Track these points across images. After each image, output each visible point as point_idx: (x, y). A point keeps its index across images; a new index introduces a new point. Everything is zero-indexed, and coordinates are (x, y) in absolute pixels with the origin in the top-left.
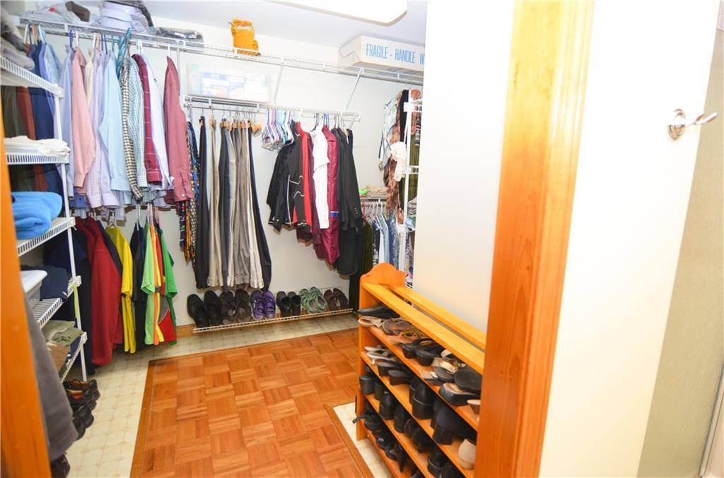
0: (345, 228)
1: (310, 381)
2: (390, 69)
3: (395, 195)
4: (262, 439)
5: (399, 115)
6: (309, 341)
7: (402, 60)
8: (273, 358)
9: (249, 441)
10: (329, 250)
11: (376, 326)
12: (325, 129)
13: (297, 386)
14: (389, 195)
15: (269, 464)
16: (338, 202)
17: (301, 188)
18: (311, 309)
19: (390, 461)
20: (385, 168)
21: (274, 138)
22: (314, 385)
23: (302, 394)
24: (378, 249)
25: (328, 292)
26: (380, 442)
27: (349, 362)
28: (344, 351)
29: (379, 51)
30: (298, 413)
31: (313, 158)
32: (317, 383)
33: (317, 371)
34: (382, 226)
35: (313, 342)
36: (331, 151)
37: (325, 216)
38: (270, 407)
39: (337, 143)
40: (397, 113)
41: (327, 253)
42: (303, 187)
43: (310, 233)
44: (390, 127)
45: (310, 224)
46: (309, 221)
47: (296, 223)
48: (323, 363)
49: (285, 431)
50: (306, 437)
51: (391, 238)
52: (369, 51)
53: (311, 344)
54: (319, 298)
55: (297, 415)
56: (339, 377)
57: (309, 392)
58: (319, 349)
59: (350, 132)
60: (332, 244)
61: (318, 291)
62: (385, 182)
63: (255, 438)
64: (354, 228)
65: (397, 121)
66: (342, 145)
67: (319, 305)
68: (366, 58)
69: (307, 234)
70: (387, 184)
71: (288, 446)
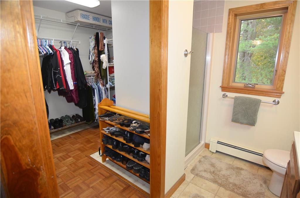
0: (80, 89)
1: (76, 150)
2: (91, 24)
3: (98, 74)
4: (65, 172)
5: (96, 42)
6: (70, 137)
7: (96, 21)
8: (55, 146)
9: (59, 175)
10: (75, 98)
11: (106, 120)
12: (65, 48)
13: (71, 153)
14: (96, 74)
15: (71, 179)
16: (76, 78)
17: (59, 73)
18: (68, 124)
19: (118, 163)
20: (92, 63)
21: (43, 52)
22: (79, 151)
23: (75, 155)
24: (94, 96)
25: (73, 116)
26: (113, 158)
27: (90, 140)
28: (87, 137)
29: (86, 17)
30: (76, 161)
31: (63, 60)
32: (79, 149)
33: (78, 146)
34: (95, 86)
35: (71, 137)
36: (70, 58)
37: (72, 84)
38: (63, 162)
39: (73, 54)
40: (95, 41)
41: (74, 99)
42: (60, 73)
43: (66, 92)
44: (93, 47)
45: (66, 88)
46: (65, 87)
47: (59, 88)
48: (79, 143)
49: (73, 167)
50: (83, 167)
51: (99, 90)
52: (82, 17)
53: (71, 138)
54: (71, 119)
55: (76, 162)
56: (88, 146)
57: (77, 153)
58: (75, 138)
59: (77, 49)
60: (76, 95)
61: (69, 117)
62: (93, 69)
63: (61, 173)
64: (84, 88)
65: (95, 45)
66: (75, 55)
67: (71, 122)
68: (80, 19)
69: (64, 92)
70: (94, 70)
71: (76, 171)
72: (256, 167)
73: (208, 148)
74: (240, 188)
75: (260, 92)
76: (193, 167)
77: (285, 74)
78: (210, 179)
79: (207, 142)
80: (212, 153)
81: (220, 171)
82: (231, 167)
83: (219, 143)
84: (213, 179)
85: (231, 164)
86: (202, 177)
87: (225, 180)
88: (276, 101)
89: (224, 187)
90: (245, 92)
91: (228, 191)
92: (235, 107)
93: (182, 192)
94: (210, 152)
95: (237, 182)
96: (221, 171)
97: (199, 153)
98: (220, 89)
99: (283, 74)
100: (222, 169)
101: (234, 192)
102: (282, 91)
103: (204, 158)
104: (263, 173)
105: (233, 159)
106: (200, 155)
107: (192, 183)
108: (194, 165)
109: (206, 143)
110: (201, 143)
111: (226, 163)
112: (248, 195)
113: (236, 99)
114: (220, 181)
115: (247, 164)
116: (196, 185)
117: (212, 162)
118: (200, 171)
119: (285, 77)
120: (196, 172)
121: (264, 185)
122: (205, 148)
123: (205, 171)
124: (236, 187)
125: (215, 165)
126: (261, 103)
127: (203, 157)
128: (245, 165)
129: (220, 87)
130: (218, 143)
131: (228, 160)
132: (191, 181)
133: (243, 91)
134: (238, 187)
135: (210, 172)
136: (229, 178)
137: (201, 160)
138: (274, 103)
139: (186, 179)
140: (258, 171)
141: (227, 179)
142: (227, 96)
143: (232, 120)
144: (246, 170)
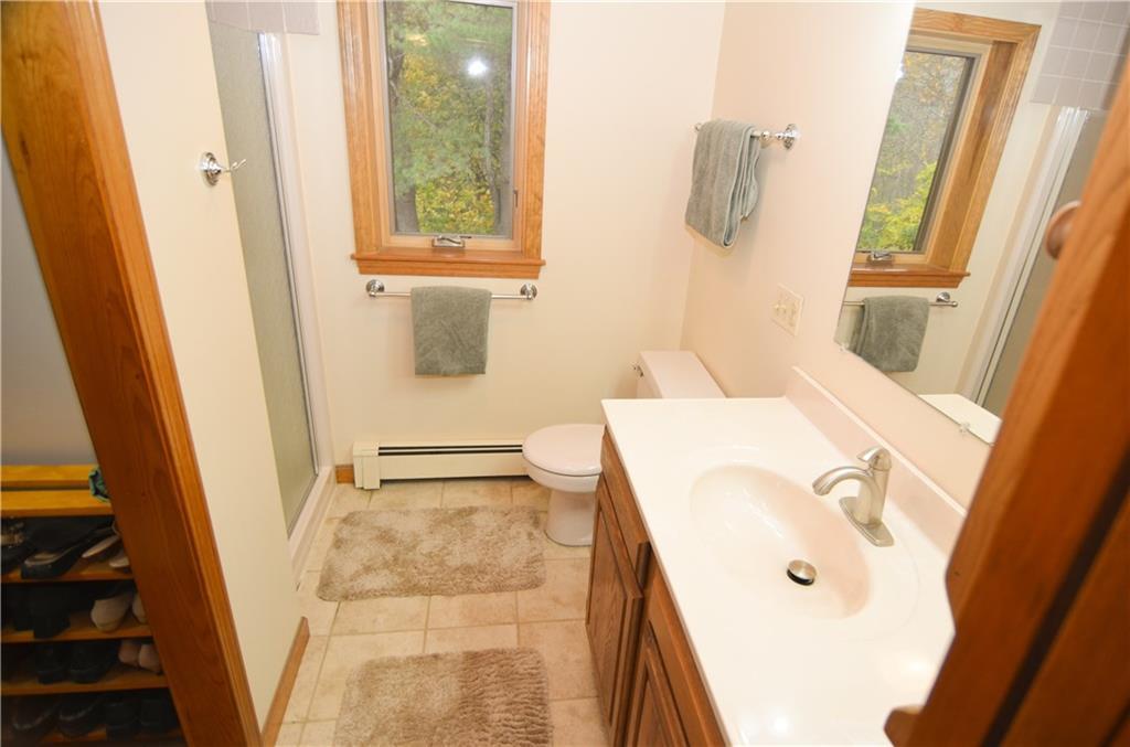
72: (504, 486)
73: (348, 482)
74: (482, 572)
75: (482, 267)
76: (322, 578)
77: (541, 207)
78: (393, 590)
79: (341, 461)
80: (369, 493)
81: (414, 547)
82: (442, 519)
83: (385, 452)
84: (402, 583)
85: (438, 507)
86: (363, 595)
87: (436, 568)
88: (529, 289)
89: (442, 593)
90: (440, 269)
91: (454, 598)
92: (417, 328)
93: (315, 687)
94: (359, 492)
95: (472, 559)
96: (417, 544)
97: (324, 511)
98: (353, 268)
99: (537, 207)
100: (418, 536)
101: (473, 591)
102: (540, 258)
103: (346, 524)
104: (522, 496)
105: (439, 485)
106: (330, 520)
107: (341, 634)
108: (320, 568)
109: (337, 467)
110: (320, 474)
111: (424, 511)
112: (508, 582)
113: (417, 297)
114: (424, 582)
115: (481, 487)
116: (353, 632)
117: (379, 528)
118: (351, 580)
119: (541, 215)
120: (340, 589)
121: (536, 533)
122: (339, 482)
123: (368, 569)
124: (473, 576)
125: (393, 533)
126: (493, 302)
127: (345, 520)
128: (475, 492)
129: (353, 257)
130: (380, 454)
131: (426, 498)
132: (332, 629)
133: (433, 265)
134: (480, 572)
135: (386, 565)
136: (447, 558)
137: (340, 536)
138: (525, 297)
139: (312, 632)
140: (512, 496)
141: (442, 563)
142: (381, 289)
143: (416, 369)
144: (485, 508)
